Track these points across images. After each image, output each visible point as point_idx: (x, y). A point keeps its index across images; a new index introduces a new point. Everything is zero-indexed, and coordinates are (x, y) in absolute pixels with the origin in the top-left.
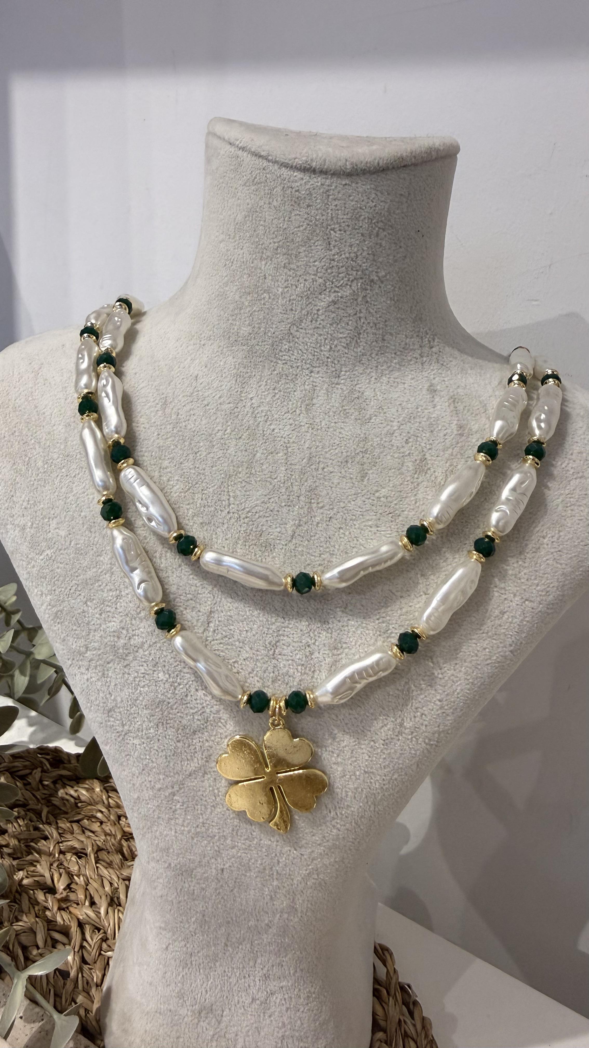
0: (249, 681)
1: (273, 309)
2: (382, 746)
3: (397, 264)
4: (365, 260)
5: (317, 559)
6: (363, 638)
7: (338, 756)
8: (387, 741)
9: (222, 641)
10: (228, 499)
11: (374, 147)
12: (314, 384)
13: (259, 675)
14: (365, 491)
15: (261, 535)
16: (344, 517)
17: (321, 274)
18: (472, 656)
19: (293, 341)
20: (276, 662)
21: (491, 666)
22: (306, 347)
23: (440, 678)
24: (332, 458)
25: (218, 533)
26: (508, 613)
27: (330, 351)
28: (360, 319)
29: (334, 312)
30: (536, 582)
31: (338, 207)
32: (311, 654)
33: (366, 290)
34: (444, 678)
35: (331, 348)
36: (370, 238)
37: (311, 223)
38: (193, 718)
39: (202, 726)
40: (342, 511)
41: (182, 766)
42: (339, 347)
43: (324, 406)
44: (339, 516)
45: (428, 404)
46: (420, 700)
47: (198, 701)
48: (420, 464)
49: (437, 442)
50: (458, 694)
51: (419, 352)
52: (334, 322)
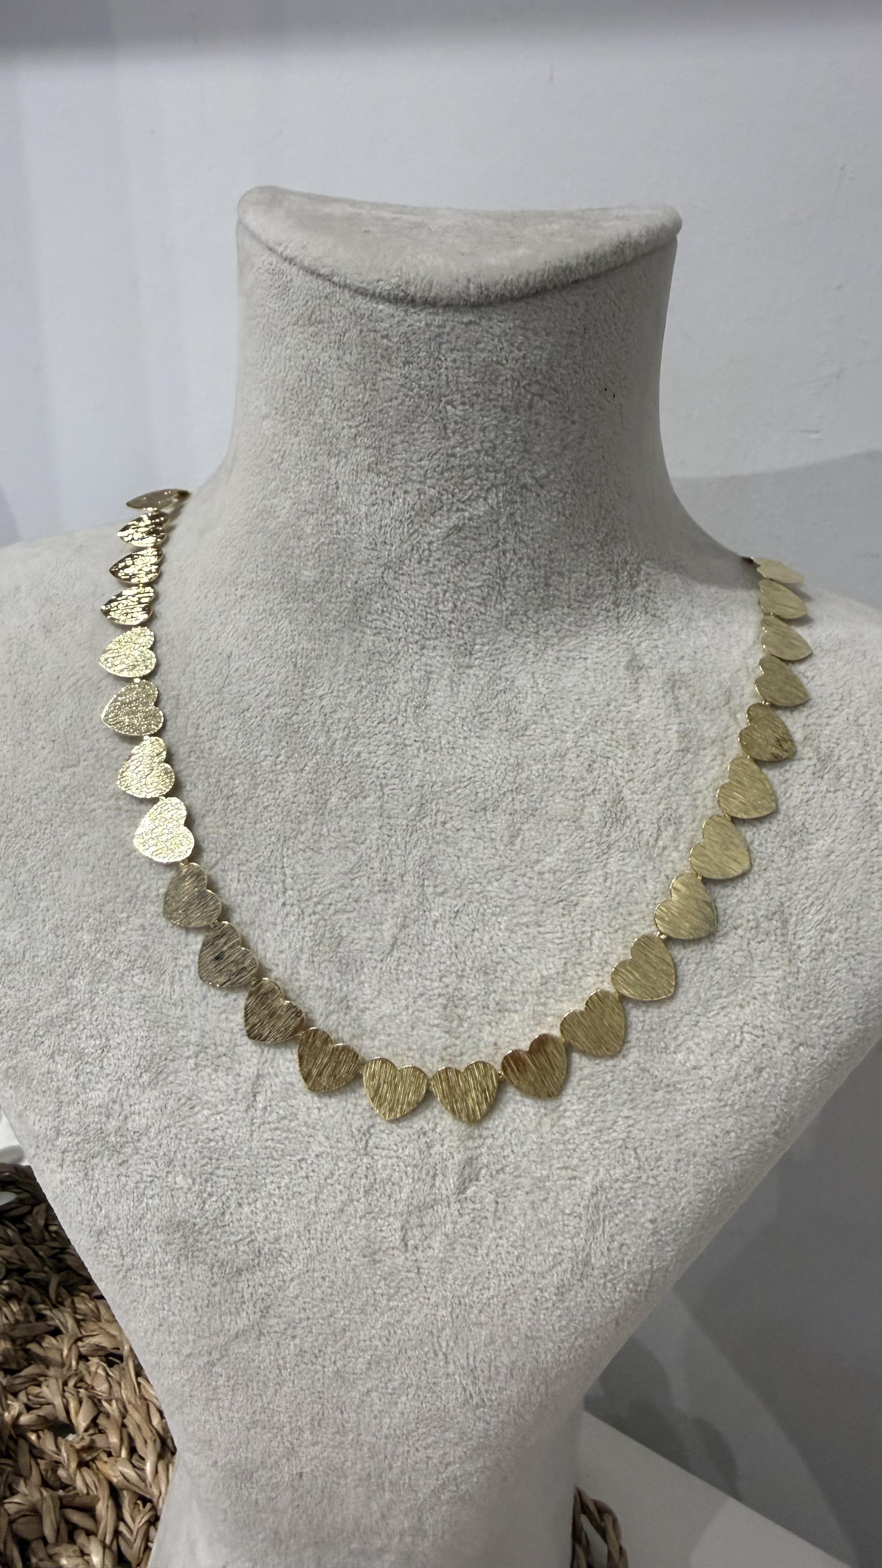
0: (325, 1191)
1: (354, 541)
2: (554, 1298)
3: (567, 452)
4: (509, 452)
5: (436, 984)
6: (518, 1121)
7: (480, 1312)
8: (561, 1290)
9: (277, 1125)
10: (283, 881)
11: (520, 252)
12: (428, 668)
13: (342, 1183)
14: (517, 863)
15: (339, 943)
16: (481, 910)
17: (434, 481)
18: (707, 1147)
19: (389, 596)
20: (370, 1161)
21: (739, 1161)
22: (412, 606)
23: (653, 1186)
24: (461, 803)
25: (267, 941)
26: (768, 1070)
27: (453, 612)
28: (504, 552)
29: (457, 546)
30: (818, 1011)
31: (458, 364)
32: (429, 1147)
33: (516, 502)
34: (657, 1184)
35: (455, 606)
36: (517, 413)
37: (411, 393)
38: (237, 1249)
39: (251, 1262)
40: (478, 901)
41: (222, 1323)
42: (469, 604)
43: (446, 708)
44: (472, 906)
45: (627, 695)
46: (617, 1221)
47: (244, 1223)
48: (614, 810)
49: (642, 766)
50: (683, 1209)
51: (612, 598)
52: (459, 561)
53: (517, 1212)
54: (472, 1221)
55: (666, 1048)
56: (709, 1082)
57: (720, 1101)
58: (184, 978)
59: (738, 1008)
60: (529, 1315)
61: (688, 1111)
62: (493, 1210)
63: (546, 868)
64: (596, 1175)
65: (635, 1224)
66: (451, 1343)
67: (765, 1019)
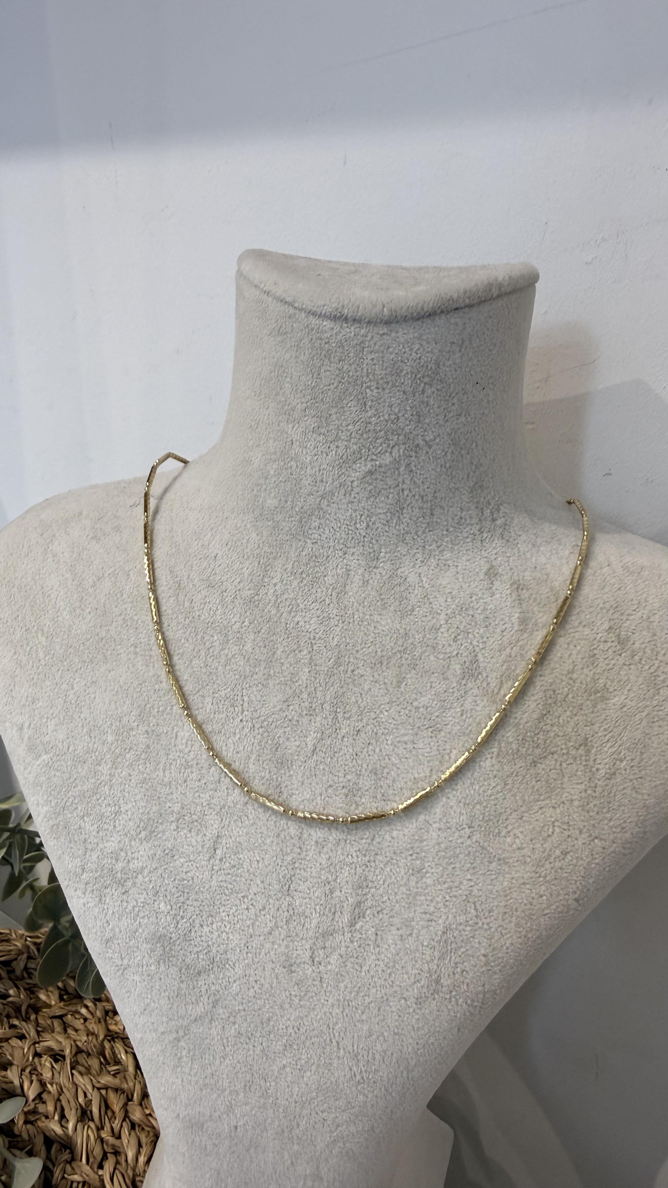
0: (259, 919)
1: (301, 480)
2: (414, 1006)
3: (448, 424)
4: (408, 422)
5: (341, 780)
6: (393, 877)
7: (363, 1013)
8: (419, 1000)
9: (229, 871)
10: (242, 705)
12: (348, 567)
13: (271, 914)
14: (402, 699)
15: (277, 748)
16: (375, 730)
17: (356, 440)
18: (525, 905)
19: (324, 517)
20: (291, 899)
21: (549, 917)
22: (339, 524)
23: (486, 930)
24: (365, 658)
25: (228, 744)
26: (572, 854)
27: (366, 529)
29: (370, 484)
30: (608, 815)
32: (332, 892)
33: (411, 457)
34: (489, 929)
35: (368, 526)
36: (414, 396)
37: (343, 381)
38: (198, 957)
39: (207, 967)
40: (373, 724)
41: (186, 1010)
42: (377, 525)
43: (358, 594)
44: (369, 727)
45: (485, 592)
47: (203, 939)
48: (471, 668)
49: (492, 640)
50: (507, 948)
51: (478, 527)
52: (372, 495)
53: (391, 941)
54: (359, 947)
55: (499, 833)
56: (528, 860)
57: (537, 873)
58: (172, 767)
59: (551, 810)
60: (397, 1018)
61: (513, 878)
62: (372, 939)
63: (422, 704)
64: (447, 919)
65: (473, 956)
66: (342, 1034)
67: (571, 818)
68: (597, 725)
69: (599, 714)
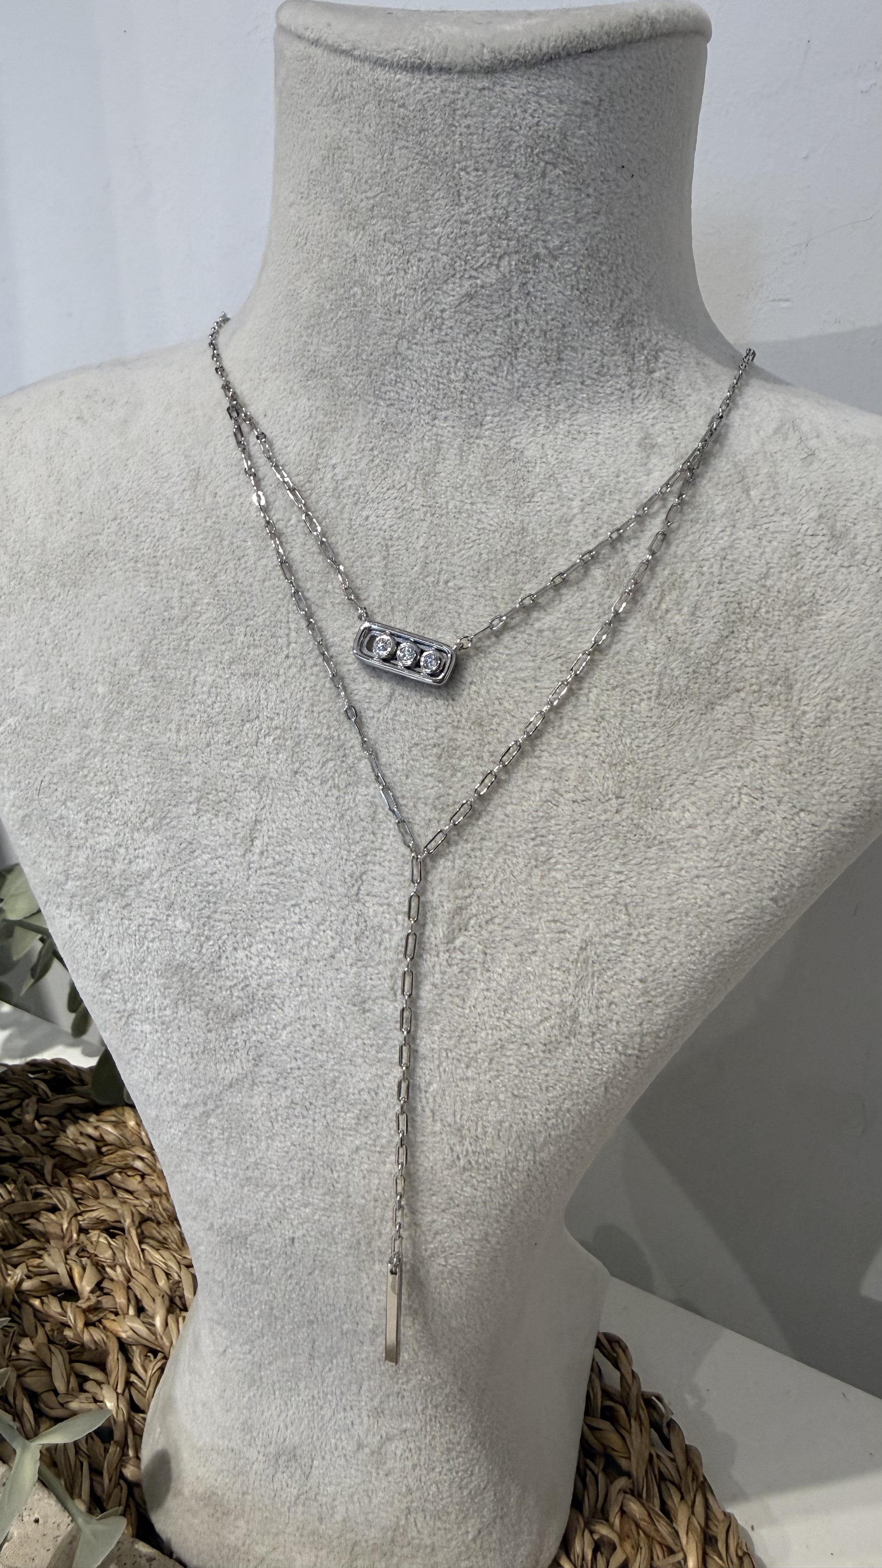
0: (318, 937)
1: (370, 312)
2: (541, 1054)
3: (582, 225)
4: (522, 220)
5: (431, 735)
6: (508, 871)
7: (467, 1067)
8: (548, 1046)
9: (273, 870)
10: (288, 635)
12: (439, 438)
13: (334, 929)
17: (447, 248)
18: (700, 907)
19: (403, 365)
20: (362, 907)
21: (735, 925)
22: (424, 376)
23: (643, 944)
24: (464, 563)
26: (766, 833)
27: (465, 381)
29: (469, 314)
33: (529, 272)
34: (648, 942)
35: (467, 376)
36: (531, 181)
37: (426, 160)
38: (232, 995)
39: (245, 1008)
41: (217, 1070)
42: (481, 374)
43: (454, 475)
45: (638, 469)
46: (605, 977)
47: (238, 967)
50: (674, 971)
51: (627, 379)
52: (473, 330)
53: (506, 963)
54: (461, 972)
55: (661, 805)
56: (704, 842)
57: (716, 861)
59: (737, 770)
62: (480, 960)
64: (586, 930)
65: (624, 982)
66: (438, 1100)
67: (765, 781)
68: (804, 651)
69: (805, 635)
